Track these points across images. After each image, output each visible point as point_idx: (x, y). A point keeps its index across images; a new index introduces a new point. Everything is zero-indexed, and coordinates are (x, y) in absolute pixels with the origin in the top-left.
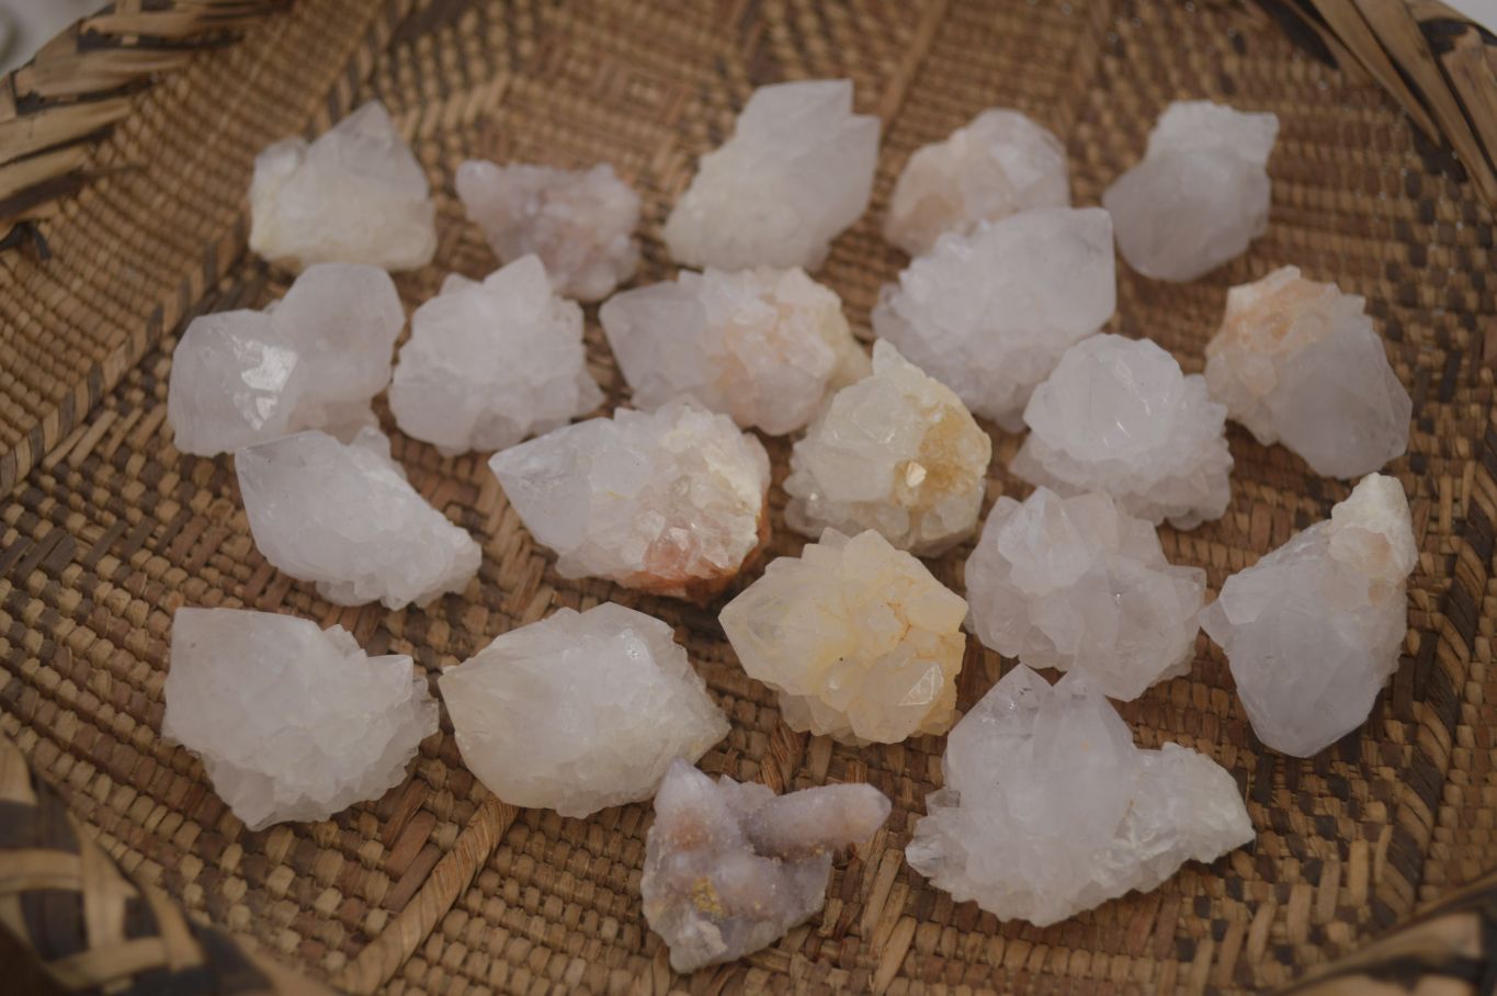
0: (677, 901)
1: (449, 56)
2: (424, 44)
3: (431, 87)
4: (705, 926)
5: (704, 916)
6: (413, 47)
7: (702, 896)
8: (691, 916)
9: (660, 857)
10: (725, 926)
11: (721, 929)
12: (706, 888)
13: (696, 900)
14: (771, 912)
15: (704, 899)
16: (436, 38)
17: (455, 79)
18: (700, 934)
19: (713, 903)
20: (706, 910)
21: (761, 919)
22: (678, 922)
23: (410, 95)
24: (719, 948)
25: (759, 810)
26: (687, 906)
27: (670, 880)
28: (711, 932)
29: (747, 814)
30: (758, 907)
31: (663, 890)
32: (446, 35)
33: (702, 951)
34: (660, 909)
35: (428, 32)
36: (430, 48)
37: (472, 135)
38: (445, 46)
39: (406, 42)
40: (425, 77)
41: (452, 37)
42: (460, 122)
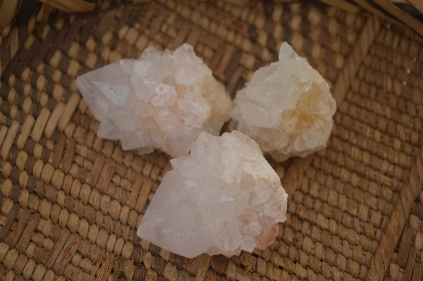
1: (41, 83)
2: (26, 74)
3: (27, 105)
6: (18, 77)
16: (34, 70)
17: (44, 99)
23: (14, 111)
32: (41, 67)
35: (29, 65)
36: (29, 76)
37: (50, 145)
38: (39, 75)
39: (14, 73)
40: (25, 98)
41: (45, 69)
42: (43, 135)
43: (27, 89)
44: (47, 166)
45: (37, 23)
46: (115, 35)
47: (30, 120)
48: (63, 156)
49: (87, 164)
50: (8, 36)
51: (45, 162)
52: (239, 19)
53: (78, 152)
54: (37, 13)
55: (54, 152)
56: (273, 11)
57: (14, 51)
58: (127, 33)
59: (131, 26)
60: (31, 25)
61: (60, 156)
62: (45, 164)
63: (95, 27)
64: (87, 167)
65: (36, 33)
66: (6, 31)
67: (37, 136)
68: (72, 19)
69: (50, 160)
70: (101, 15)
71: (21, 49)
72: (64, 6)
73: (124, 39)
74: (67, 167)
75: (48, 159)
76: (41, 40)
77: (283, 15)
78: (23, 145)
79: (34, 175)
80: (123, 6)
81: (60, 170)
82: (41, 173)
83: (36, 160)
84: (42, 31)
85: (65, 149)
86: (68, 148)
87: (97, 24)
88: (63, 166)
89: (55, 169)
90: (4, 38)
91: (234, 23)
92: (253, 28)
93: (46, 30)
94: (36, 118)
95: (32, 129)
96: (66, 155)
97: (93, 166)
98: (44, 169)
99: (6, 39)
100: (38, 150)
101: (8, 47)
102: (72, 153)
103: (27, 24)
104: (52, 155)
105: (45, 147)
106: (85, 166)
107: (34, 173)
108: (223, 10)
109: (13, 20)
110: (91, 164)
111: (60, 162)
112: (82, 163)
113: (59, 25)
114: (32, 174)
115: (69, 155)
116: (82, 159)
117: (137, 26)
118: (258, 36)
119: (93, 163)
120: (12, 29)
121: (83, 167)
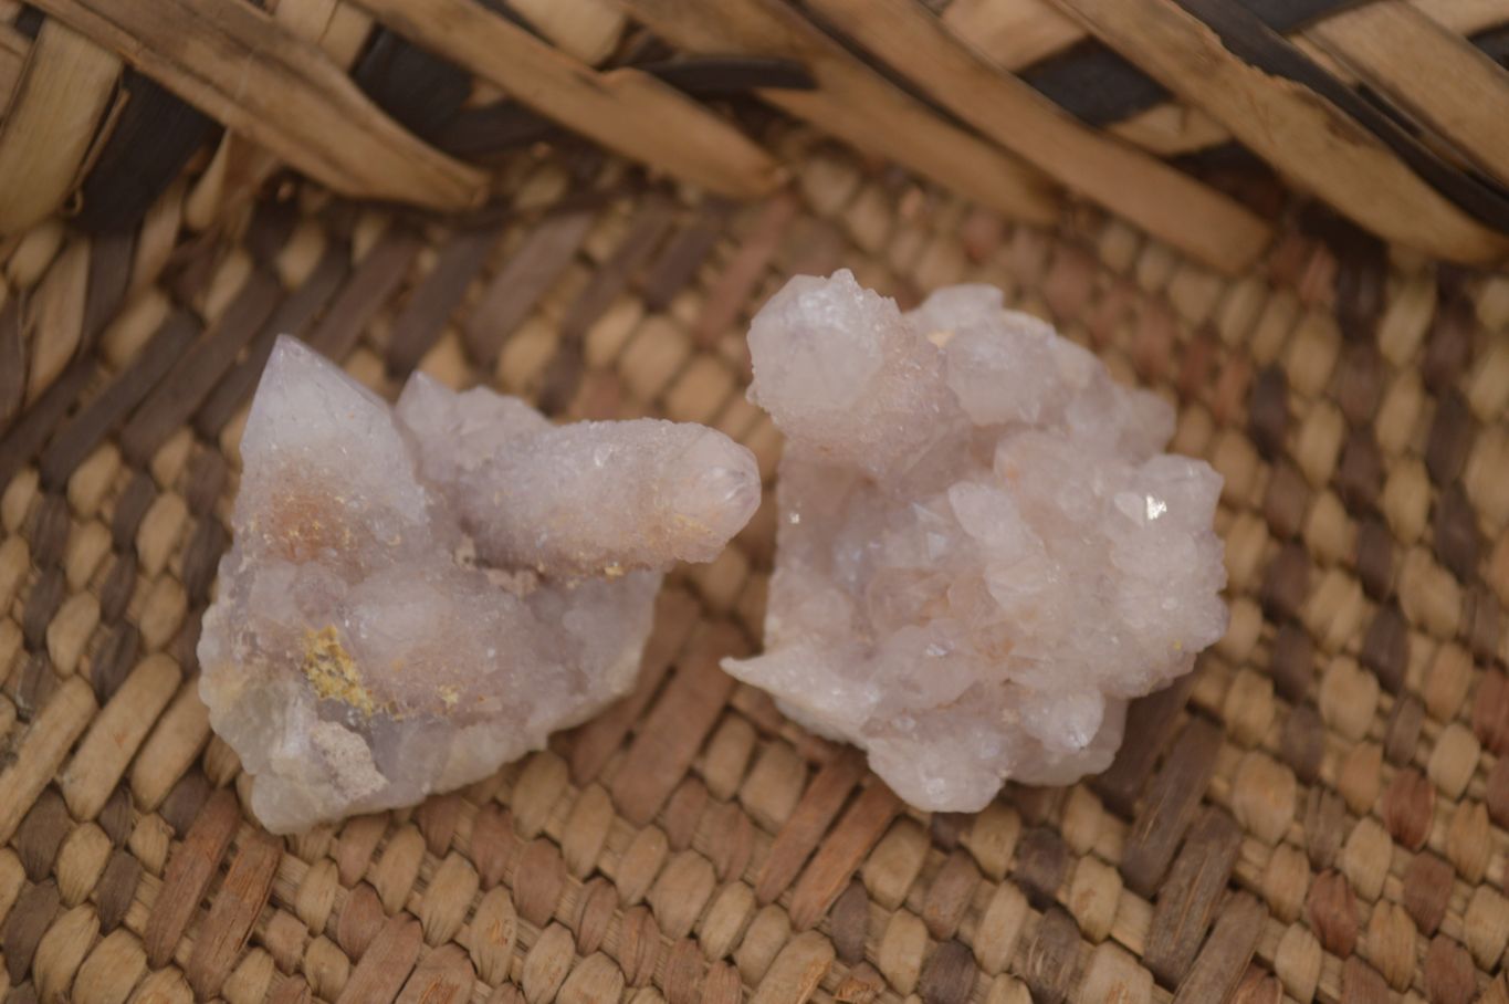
0: (271, 673)
4: (333, 736)
5: (330, 710)
7: (325, 666)
8: (300, 713)
9: (242, 568)
10: (376, 734)
11: (370, 742)
12: (332, 648)
13: (314, 672)
14: (492, 705)
15: (330, 673)
16: (138, 462)
18: (319, 753)
19: (352, 684)
20: (339, 699)
21: (465, 719)
22: (276, 716)
24: (366, 783)
25: (488, 462)
26: (292, 686)
27: (252, 626)
28: (348, 747)
29: (460, 470)
30: (452, 698)
31: (241, 649)
33: (325, 789)
34: (235, 687)
35: (114, 438)
36: (110, 491)
37: (150, 841)
38: (160, 490)
39: (35, 463)
40: (67, 590)
41: (191, 464)
42: (125, 784)
43: (88, 550)
44: (117, 941)
45: (186, 234)
46: (572, 346)
47: (72, 702)
48: (205, 905)
49: (325, 961)
50: (37, 285)
51: (110, 922)
52: (1209, 332)
53: (284, 890)
54: (195, 180)
55: (162, 876)
56: (1381, 308)
57: (51, 354)
58: (627, 343)
59: (655, 306)
60: (159, 237)
61: (191, 904)
62: (104, 931)
63: (474, 291)
64: (319, 977)
65: (175, 282)
66: (31, 257)
67: (90, 784)
68: (365, 240)
69: (137, 918)
70: (515, 236)
71: (91, 353)
72: (332, 161)
73: (614, 368)
74: (215, 961)
75: (127, 909)
76: (199, 322)
77: (1429, 336)
78: (14, 822)
79: (37, 981)
80: (624, 207)
81: (175, 975)
82: (74, 977)
83: (66, 904)
84: (206, 282)
85: (224, 868)
86: (238, 866)
87: (487, 276)
88: (194, 955)
89: (152, 965)
90: (13, 290)
91: (1178, 348)
92: (1272, 382)
93: (230, 280)
94: (102, 698)
95: (74, 750)
96: (221, 901)
97: (350, 974)
98: (92, 959)
99: (26, 294)
100: (84, 859)
101: (24, 331)
102: (255, 894)
103: (136, 230)
104: (148, 891)
105: (122, 847)
106: (309, 969)
107: (38, 969)
108: (1128, 278)
109: (69, 202)
110: (342, 964)
111: (185, 933)
112: (297, 953)
113: (299, 261)
114: (29, 974)
115: (236, 905)
116: (302, 931)
117: (687, 309)
118: (1293, 423)
119: (354, 960)
120: (63, 249)
121: (299, 971)
